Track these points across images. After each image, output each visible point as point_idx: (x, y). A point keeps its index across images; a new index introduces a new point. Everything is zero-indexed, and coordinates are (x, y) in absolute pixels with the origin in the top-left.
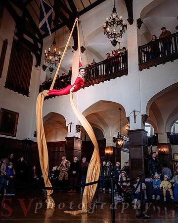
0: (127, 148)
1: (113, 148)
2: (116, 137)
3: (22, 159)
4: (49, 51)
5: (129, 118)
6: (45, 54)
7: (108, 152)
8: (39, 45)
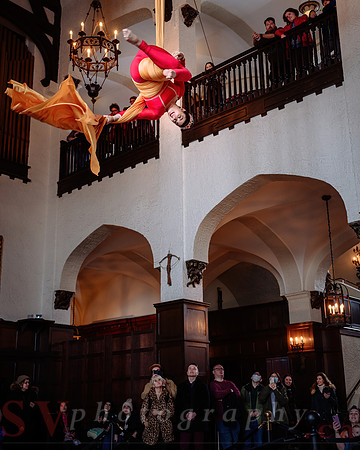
1: (314, 328)
4: (82, 33)
6: (70, 42)
7: (297, 340)
8: (50, 15)
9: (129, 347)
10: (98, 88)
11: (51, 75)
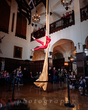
0: (76, 62)
1: (68, 62)
2: (70, 57)
5: (76, 47)
6: (33, 18)
8: (30, 14)
9: (41, 64)
10: (37, 25)
11: (30, 23)
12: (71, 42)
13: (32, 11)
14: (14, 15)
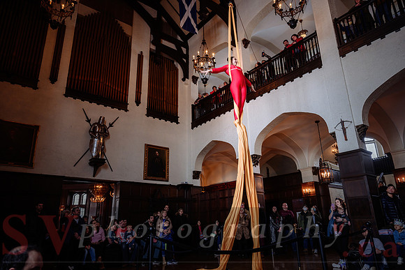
0: (340, 182)
1: (315, 185)
2: (318, 166)
3: (181, 212)
4: (198, 56)
5: (334, 133)
6: (194, 60)
7: (307, 190)
8: (184, 50)
9: (227, 196)
11: (186, 76)
12: (318, 121)
13: (191, 42)
14: (140, 57)
